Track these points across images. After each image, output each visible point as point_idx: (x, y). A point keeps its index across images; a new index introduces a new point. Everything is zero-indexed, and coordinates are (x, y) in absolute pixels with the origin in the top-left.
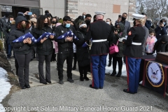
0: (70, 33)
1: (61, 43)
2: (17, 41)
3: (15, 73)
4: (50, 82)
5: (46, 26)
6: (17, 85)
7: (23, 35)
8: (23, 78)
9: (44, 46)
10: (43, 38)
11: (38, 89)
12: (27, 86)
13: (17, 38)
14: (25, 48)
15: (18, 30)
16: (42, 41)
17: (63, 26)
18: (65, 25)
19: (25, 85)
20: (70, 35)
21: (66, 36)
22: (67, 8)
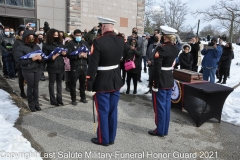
1: (74, 59)
9: (56, 63)
10: (55, 54)
12: (37, 108)
13: (25, 54)
14: (34, 65)
15: (27, 45)
16: (54, 57)
19: (35, 107)
20: (84, 51)
22: (68, 20)
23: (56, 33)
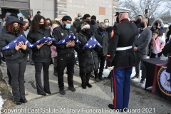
0: (72, 36)
1: (61, 48)
2: (8, 47)
3: (7, 82)
4: (49, 93)
5: (43, 27)
6: (11, 99)
7: (14, 39)
8: (18, 92)
10: (39, 44)
11: (36, 103)
15: (9, 33)
16: (39, 47)
17: (63, 27)
18: (65, 25)
20: (72, 39)
21: (68, 40)
22: (56, 10)
23: (42, 20)
